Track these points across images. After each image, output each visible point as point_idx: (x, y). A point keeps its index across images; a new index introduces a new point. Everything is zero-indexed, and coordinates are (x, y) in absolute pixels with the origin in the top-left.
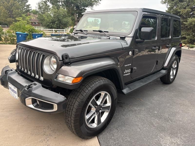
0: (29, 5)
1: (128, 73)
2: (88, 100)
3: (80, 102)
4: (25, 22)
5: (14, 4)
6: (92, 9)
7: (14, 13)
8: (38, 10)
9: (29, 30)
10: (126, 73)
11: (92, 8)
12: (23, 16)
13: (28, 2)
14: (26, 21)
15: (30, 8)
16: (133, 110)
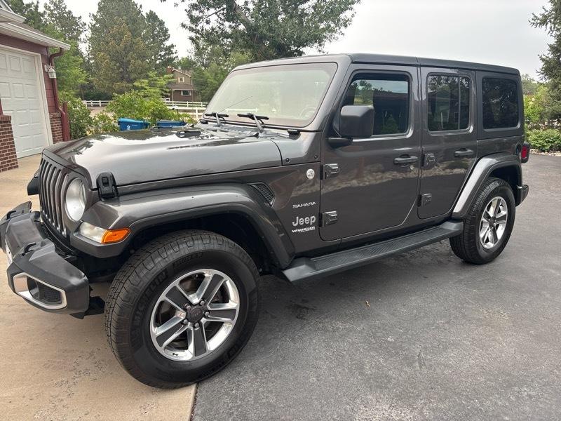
0: (172, 46)
1: (305, 226)
2: (151, 286)
3: (131, 291)
4: (154, 92)
5: (131, 46)
6: (320, 51)
7: (130, 68)
8: (193, 58)
9: (153, 113)
10: (299, 227)
11: (320, 48)
12: (151, 77)
13: (169, 37)
14: (158, 90)
15: (173, 53)
16: (330, 329)
